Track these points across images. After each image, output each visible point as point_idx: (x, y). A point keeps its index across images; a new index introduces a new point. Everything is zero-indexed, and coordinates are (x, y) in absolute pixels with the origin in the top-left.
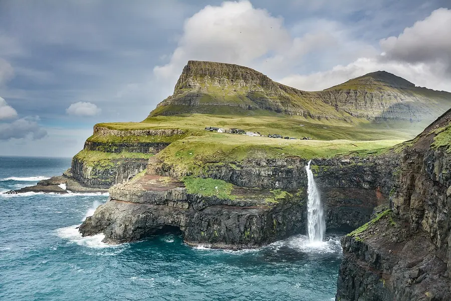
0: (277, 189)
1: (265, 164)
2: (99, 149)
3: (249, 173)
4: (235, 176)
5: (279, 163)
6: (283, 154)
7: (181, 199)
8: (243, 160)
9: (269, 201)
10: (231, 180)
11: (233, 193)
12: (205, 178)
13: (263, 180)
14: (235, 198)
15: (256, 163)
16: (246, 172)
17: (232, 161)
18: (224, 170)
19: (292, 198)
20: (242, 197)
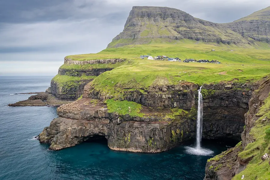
0: (175, 108)
1: (165, 89)
2: (67, 75)
3: (153, 97)
4: (144, 98)
5: (177, 88)
6: (180, 81)
7: (104, 116)
8: (149, 87)
9: (168, 117)
10: (140, 102)
11: (142, 111)
12: (122, 100)
13: (164, 102)
14: (143, 116)
15: (159, 89)
16: (151, 96)
17: (141, 87)
18: (135, 94)
19: (187, 115)
20: (148, 114)
